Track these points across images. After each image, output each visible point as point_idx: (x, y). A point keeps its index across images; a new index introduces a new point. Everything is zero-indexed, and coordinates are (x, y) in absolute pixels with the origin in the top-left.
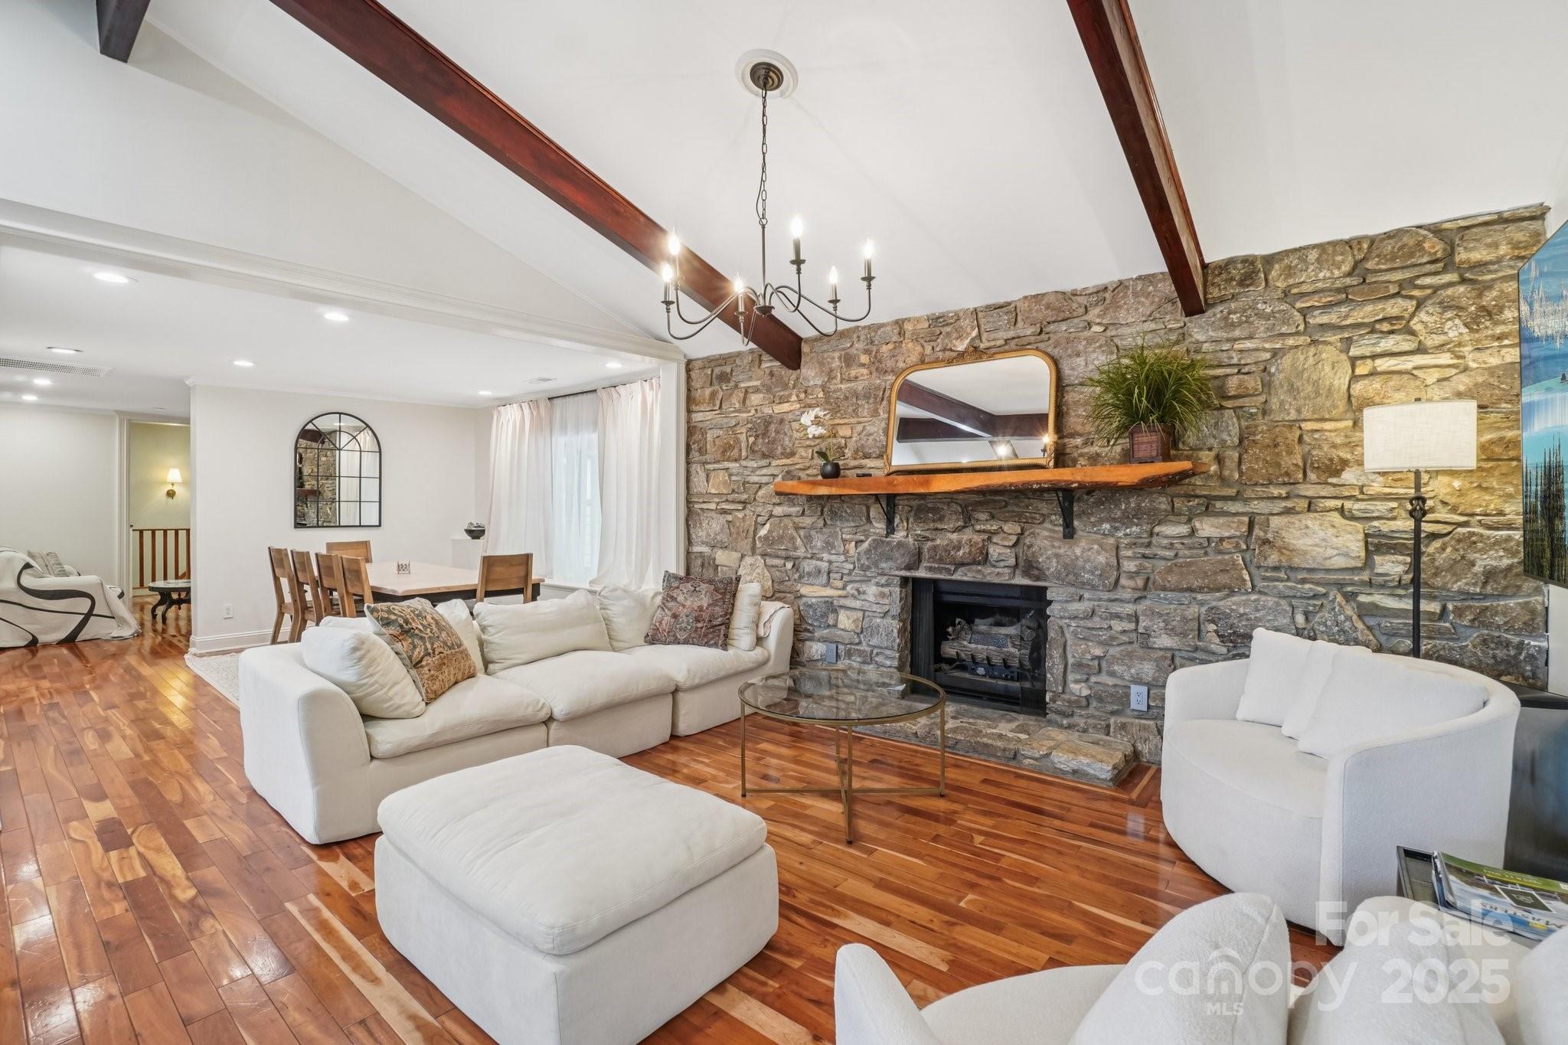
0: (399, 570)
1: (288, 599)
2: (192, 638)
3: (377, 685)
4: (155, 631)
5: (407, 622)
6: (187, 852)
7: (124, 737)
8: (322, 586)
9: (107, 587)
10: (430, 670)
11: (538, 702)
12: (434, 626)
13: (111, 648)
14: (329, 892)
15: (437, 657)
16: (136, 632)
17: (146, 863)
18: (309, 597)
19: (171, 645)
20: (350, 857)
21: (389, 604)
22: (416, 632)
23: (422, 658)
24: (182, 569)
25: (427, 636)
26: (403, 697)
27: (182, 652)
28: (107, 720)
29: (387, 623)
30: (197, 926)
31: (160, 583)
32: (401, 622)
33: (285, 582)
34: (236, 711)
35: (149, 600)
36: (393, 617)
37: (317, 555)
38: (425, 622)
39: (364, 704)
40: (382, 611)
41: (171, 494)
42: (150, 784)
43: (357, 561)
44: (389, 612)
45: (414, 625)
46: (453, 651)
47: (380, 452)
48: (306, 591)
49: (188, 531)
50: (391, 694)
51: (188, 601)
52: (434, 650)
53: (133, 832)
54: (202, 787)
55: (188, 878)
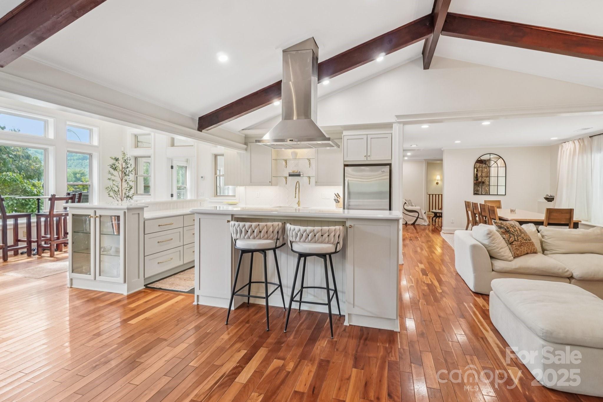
0: (511, 212)
1: (471, 219)
2: (442, 228)
3: (495, 247)
4: (433, 224)
5: (508, 228)
6: (440, 281)
7: (426, 251)
8: (482, 215)
9: (422, 210)
10: (516, 246)
11: (565, 269)
12: (519, 231)
13: (423, 227)
14: (476, 305)
15: (519, 242)
16: (428, 224)
17: (431, 281)
18: (477, 219)
19: (437, 229)
20: (484, 299)
21: (502, 221)
22: (511, 232)
23: (513, 241)
24: (440, 207)
25: (515, 234)
26: (505, 253)
27: (440, 231)
28: (422, 245)
29: (500, 227)
30: (442, 298)
31: (434, 211)
32: (506, 228)
33: (470, 213)
34: (453, 251)
35: (431, 215)
36: (503, 226)
37: (480, 204)
38: (515, 229)
39: (491, 252)
40: (499, 223)
41: (437, 183)
42: (432, 263)
43: (493, 207)
44: (501, 224)
45: (511, 230)
46: (526, 242)
47: (506, 167)
48: (477, 217)
49: (442, 195)
50: (500, 251)
51: (441, 217)
52: (518, 239)
53: (428, 273)
54: (444, 268)
55: (440, 288)
